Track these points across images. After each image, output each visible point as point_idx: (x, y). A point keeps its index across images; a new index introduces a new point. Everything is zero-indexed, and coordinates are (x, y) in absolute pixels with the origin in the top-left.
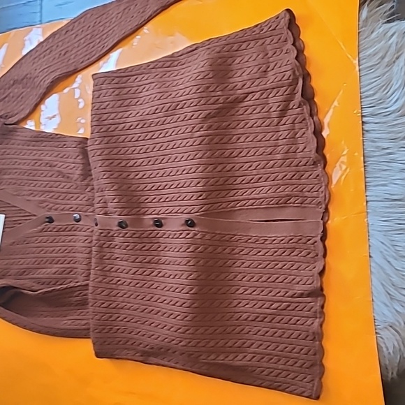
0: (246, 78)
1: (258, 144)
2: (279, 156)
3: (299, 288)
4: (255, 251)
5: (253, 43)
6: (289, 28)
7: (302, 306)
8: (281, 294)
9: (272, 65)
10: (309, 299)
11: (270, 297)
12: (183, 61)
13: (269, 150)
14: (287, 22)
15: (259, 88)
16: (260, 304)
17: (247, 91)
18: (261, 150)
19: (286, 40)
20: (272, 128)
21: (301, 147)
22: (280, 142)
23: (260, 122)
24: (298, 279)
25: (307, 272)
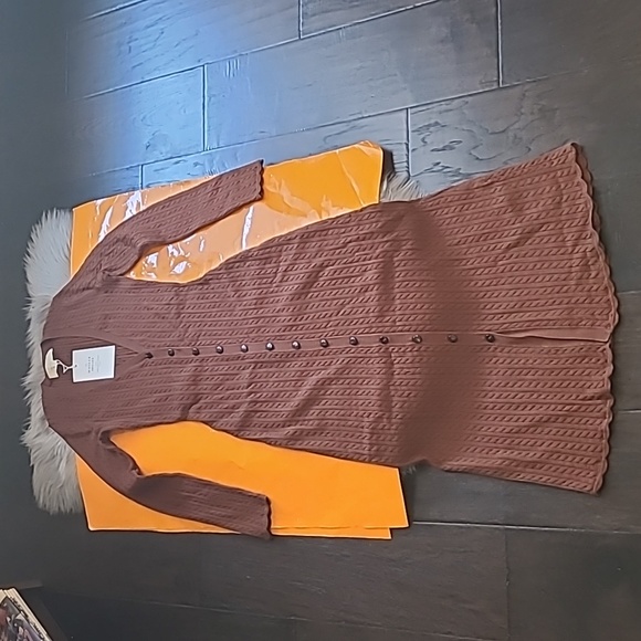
0: (541, 209)
1: (553, 271)
2: (573, 282)
3: (590, 392)
4: (547, 361)
5: (544, 177)
6: (577, 161)
7: (591, 408)
8: (573, 397)
9: (565, 197)
10: (599, 401)
11: (562, 400)
12: (478, 194)
13: (563, 276)
14: (574, 157)
15: (554, 219)
16: (553, 406)
17: (542, 221)
18: (556, 276)
19: (575, 173)
20: (566, 257)
21: (593, 274)
22: (573, 269)
23: (555, 250)
24: (589, 384)
25: (597, 377)
